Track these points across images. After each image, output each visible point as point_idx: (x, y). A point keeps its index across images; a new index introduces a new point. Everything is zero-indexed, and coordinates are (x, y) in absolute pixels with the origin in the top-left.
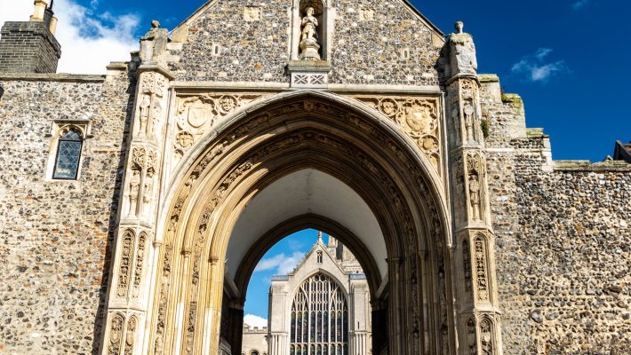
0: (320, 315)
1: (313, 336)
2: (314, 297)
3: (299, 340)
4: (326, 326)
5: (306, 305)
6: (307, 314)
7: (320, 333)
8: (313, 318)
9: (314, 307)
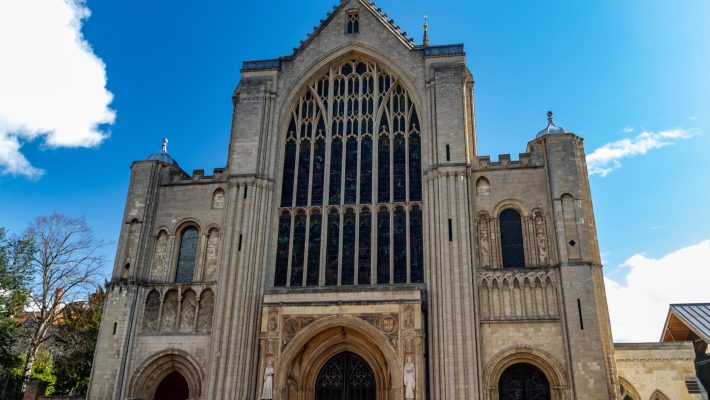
0: (352, 145)
1: (334, 191)
2: (338, 108)
3: (302, 201)
4: (367, 166)
5: (321, 125)
6: (320, 144)
7: (350, 183)
8: (336, 153)
9: (337, 128)
